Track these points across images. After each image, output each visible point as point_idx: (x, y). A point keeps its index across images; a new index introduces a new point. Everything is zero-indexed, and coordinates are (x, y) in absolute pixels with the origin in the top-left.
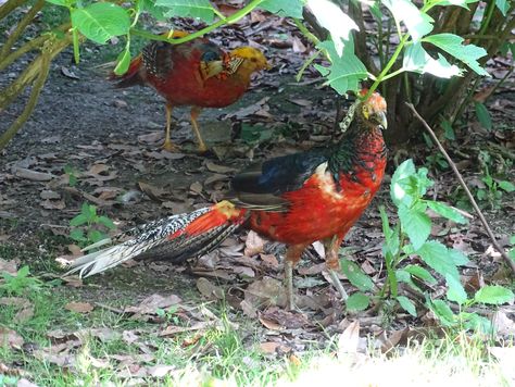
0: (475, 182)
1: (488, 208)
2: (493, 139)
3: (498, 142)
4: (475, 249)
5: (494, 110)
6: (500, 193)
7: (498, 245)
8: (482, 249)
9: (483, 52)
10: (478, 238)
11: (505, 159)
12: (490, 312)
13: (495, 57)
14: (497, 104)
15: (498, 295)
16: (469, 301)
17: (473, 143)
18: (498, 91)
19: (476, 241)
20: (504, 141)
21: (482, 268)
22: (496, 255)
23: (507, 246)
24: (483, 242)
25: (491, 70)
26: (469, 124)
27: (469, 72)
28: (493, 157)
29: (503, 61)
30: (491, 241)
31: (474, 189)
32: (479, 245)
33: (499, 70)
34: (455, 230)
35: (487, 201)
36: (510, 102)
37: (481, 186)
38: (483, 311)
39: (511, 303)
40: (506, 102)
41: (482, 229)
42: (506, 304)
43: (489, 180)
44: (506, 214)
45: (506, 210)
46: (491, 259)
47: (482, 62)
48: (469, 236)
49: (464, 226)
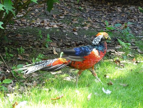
0: (4, 55)
1: (7, 61)
2: (9, 44)
4: (4, 71)
5: (9, 38)
6: (10, 57)
7: (9, 70)
9: (2, 23)
10: (5, 68)
11: (11, 49)
12: (7, 85)
13: (9, 25)
14: (10, 36)
15: (8, 81)
16: (1, 83)
18: (9, 33)
20: (11, 45)
21: (6, 75)
23: (12, 70)
24: (6, 69)
25: (8, 28)
28: (8, 49)
29: (11, 26)
33: (10, 28)
35: (7, 59)
36: (13, 36)
38: (5, 85)
39: (12, 83)
43: (7, 54)
44: (11, 62)
46: (8, 73)
48: (3, 67)
49: (1, 65)
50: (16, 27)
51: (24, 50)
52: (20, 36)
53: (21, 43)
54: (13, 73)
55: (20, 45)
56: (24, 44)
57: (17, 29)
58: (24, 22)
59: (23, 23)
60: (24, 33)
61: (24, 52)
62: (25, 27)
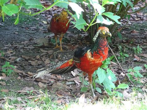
0: (117, 54)
1: (121, 62)
3: (124, 43)
4: (118, 73)
5: (123, 34)
6: (125, 57)
7: (124, 72)
8: (120, 73)
9: (119, 17)
11: (126, 48)
12: (122, 91)
13: (123, 19)
14: (124, 32)
15: (124, 86)
16: (116, 88)
17: (117, 43)
18: (124, 29)
19: (118, 71)
20: (126, 43)
21: (120, 79)
22: (124, 75)
23: (127, 72)
24: (120, 71)
25: (122, 23)
26: (116, 38)
27: (115, 23)
28: (122, 47)
29: (125, 20)
30: (122, 71)
31: (117, 56)
32: (119, 72)
33: (124, 23)
34: (112, 68)
35: (121, 60)
36: (127, 32)
37: (119, 56)
38: (120, 91)
39: (128, 88)
40: (126, 32)
41: (119, 68)
42: (127, 89)
43: (121, 54)
44: (126, 63)
45: (126, 62)
46: (122, 76)
47: (119, 20)
48: (116, 70)
49: (114, 67)
50: (131, 22)
51: (141, 49)
52: (136, 33)
53: (137, 41)
54: (129, 77)
55: (137, 43)
56: (141, 43)
57: (132, 24)
58: (141, 16)
59: (139, 17)
60: (141, 30)
61: (141, 52)
62: (141, 22)
